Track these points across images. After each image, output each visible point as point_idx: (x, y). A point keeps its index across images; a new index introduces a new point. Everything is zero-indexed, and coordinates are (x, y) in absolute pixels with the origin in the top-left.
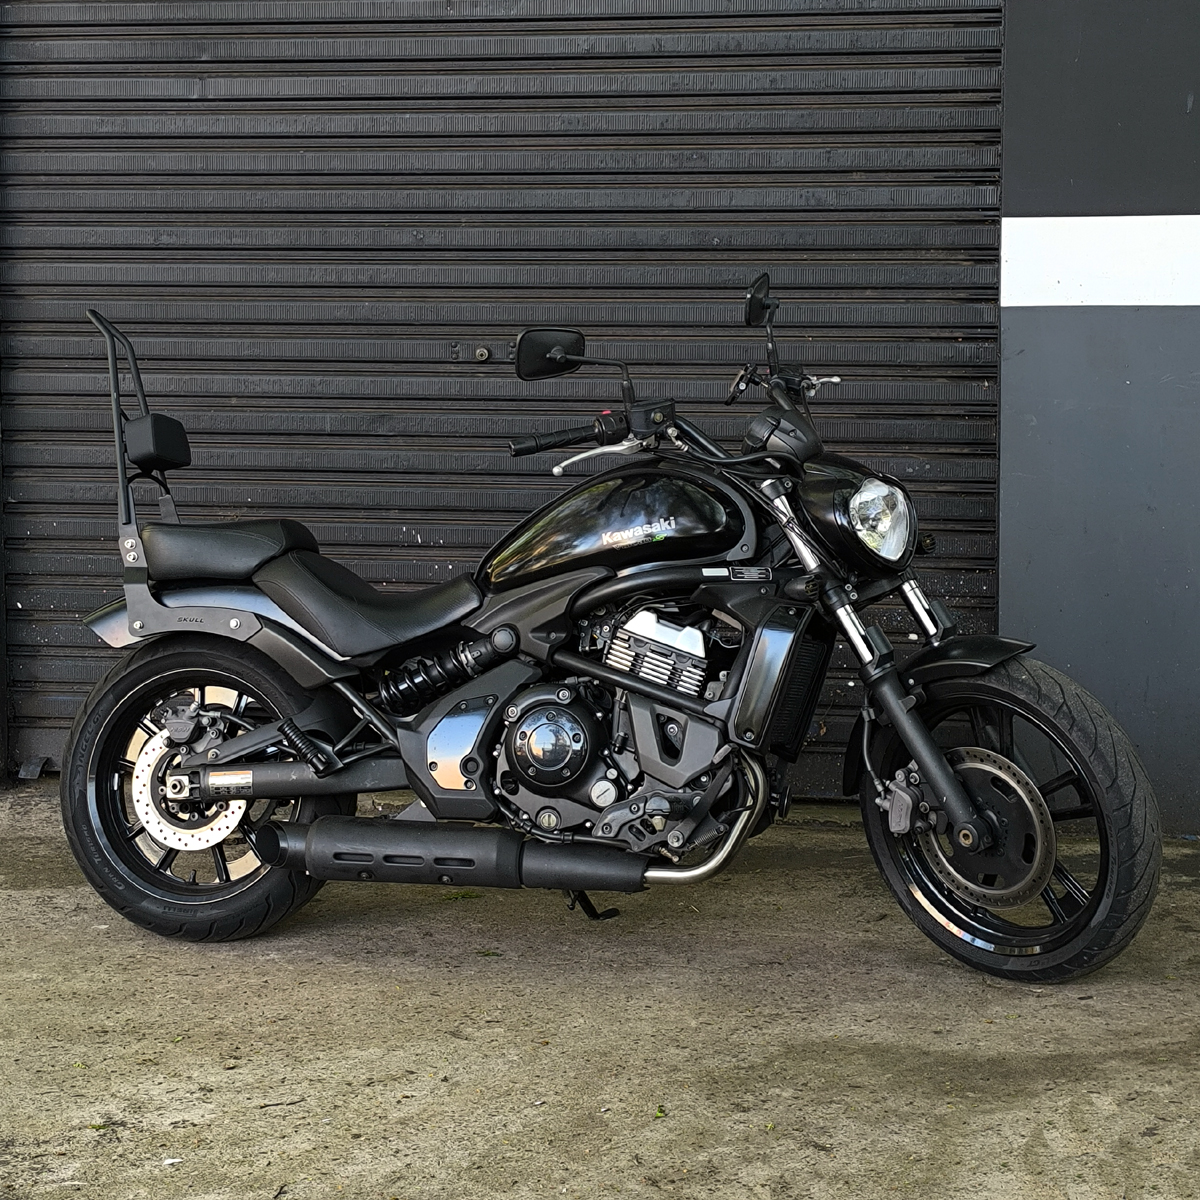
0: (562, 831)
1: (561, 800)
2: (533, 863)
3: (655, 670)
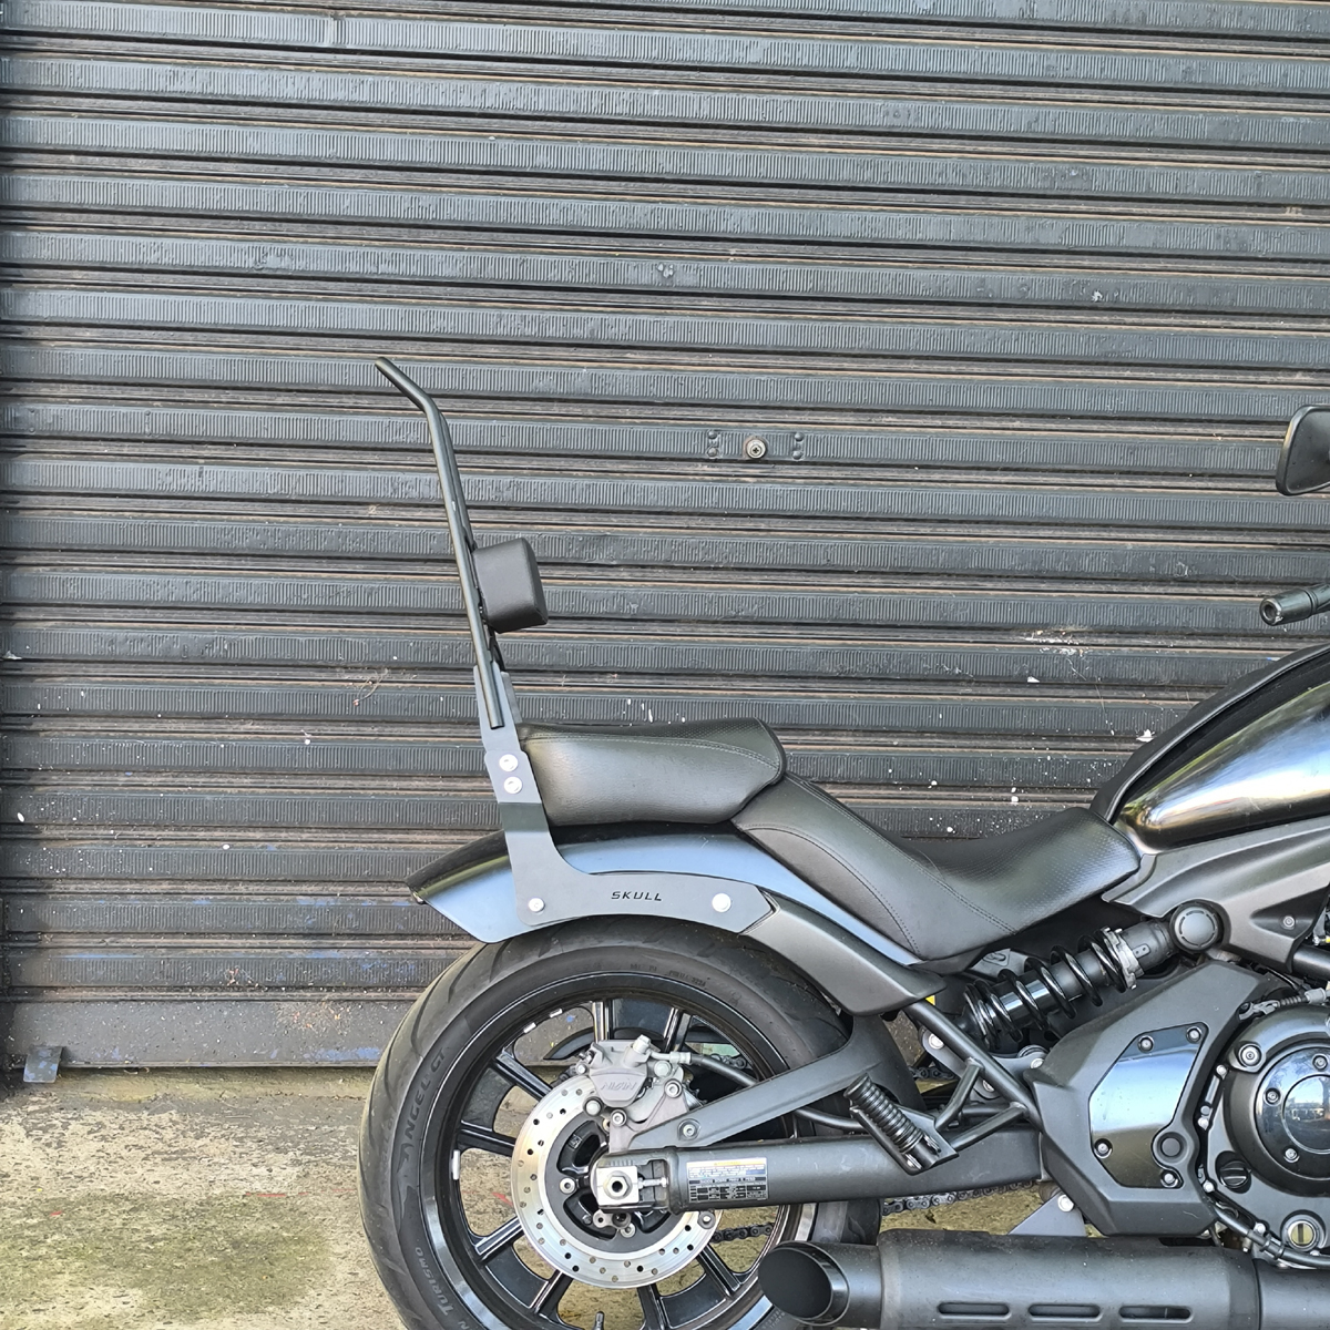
2: (1280, 1307)
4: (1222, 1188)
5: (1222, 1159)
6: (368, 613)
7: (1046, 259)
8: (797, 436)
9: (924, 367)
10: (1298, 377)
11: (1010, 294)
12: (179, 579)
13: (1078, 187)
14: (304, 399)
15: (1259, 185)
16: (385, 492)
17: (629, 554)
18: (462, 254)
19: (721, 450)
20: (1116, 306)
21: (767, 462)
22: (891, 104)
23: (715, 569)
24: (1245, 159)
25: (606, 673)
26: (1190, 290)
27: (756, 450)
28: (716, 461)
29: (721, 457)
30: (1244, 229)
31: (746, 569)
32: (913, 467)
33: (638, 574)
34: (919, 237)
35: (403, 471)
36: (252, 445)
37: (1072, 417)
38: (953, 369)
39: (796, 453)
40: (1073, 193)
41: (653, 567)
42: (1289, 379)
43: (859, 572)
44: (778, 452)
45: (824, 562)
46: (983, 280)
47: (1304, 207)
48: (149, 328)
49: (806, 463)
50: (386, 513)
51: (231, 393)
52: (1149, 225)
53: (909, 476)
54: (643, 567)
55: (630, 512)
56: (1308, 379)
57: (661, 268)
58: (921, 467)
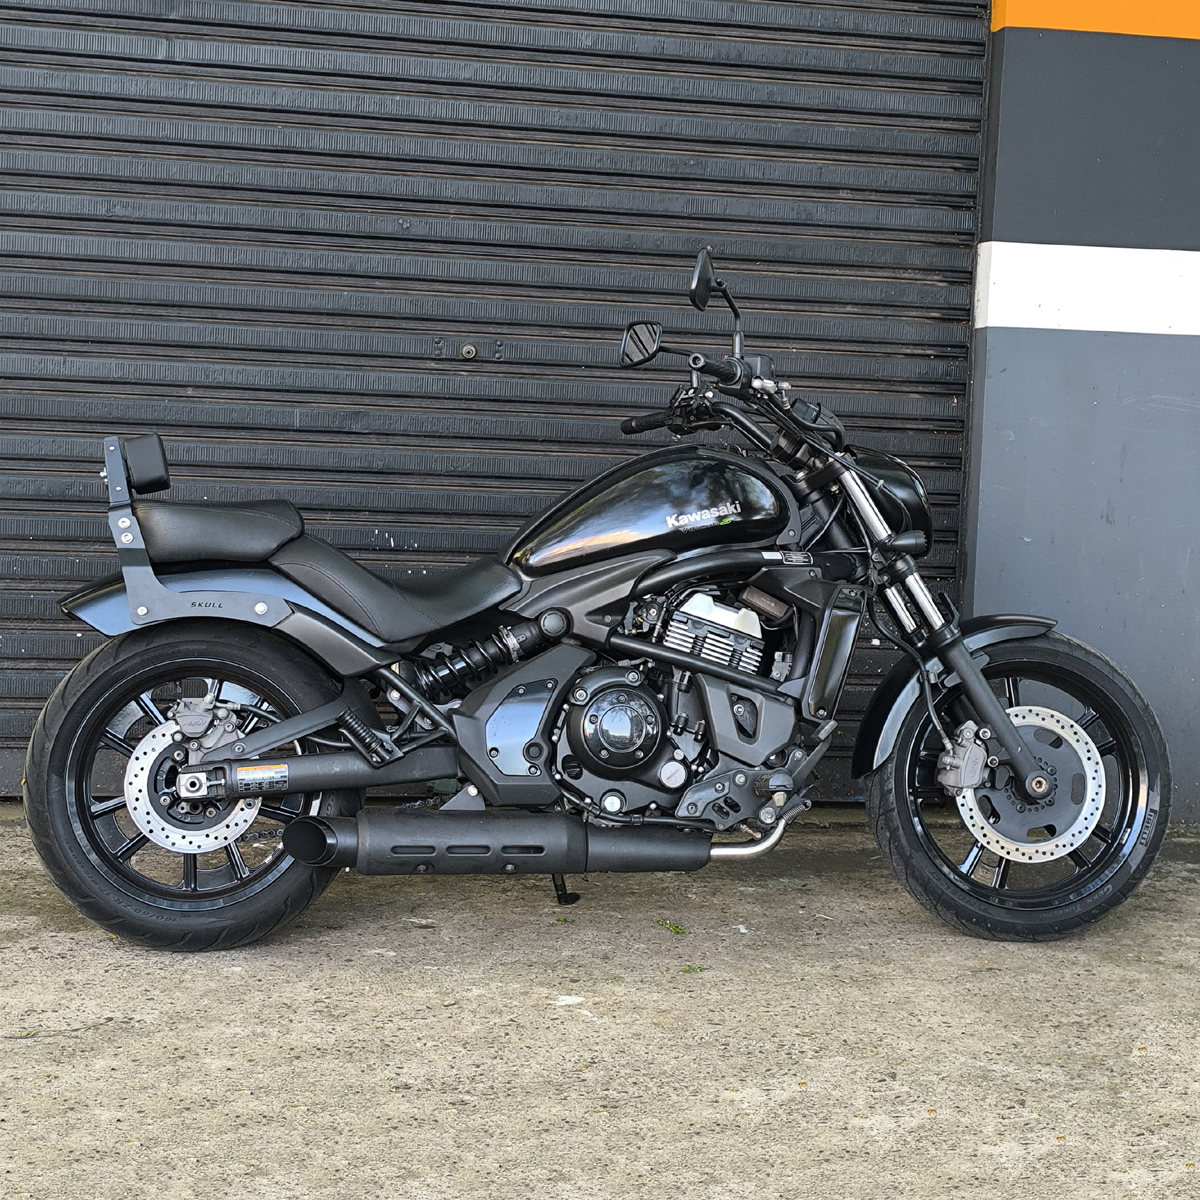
0: (626, 814)
1: (627, 783)
2: (599, 847)
3: (715, 652)
4: (565, 777)
5: (566, 759)
6: (186, 465)
7: (674, 222)
8: (498, 343)
9: (589, 296)
10: (849, 308)
11: (648, 246)
12: (47, 439)
13: (697, 172)
14: (140, 310)
15: (821, 174)
16: (201, 379)
17: (376, 425)
18: (257, 208)
19: (444, 351)
20: (722, 256)
21: (477, 361)
22: (563, 110)
23: (439, 437)
24: (810, 155)
25: (360, 511)
26: (773, 247)
27: (469, 352)
28: (440, 360)
29: (444, 357)
30: (810, 204)
31: (462, 438)
32: (581, 366)
33: (384, 439)
34: (583, 204)
35: (213, 363)
36: (102, 342)
37: (692, 334)
38: (609, 298)
39: (497, 355)
40: (691, 176)
41: (394, 435)
42: (842, 310)
43: (543, 441)
44: (485, 354)
45: (518, 433)
46: (629, 236)
47: (852, 189)
48: (28, 257)
49: (505, 362)
50: (200, 392)
51: (88, 305)
52: (745, 200)
53: (577, 373)
54: (387, 435)
55: (378, 395)
56: (855, 310)
57: (401, 221)
58: (586, 367)
